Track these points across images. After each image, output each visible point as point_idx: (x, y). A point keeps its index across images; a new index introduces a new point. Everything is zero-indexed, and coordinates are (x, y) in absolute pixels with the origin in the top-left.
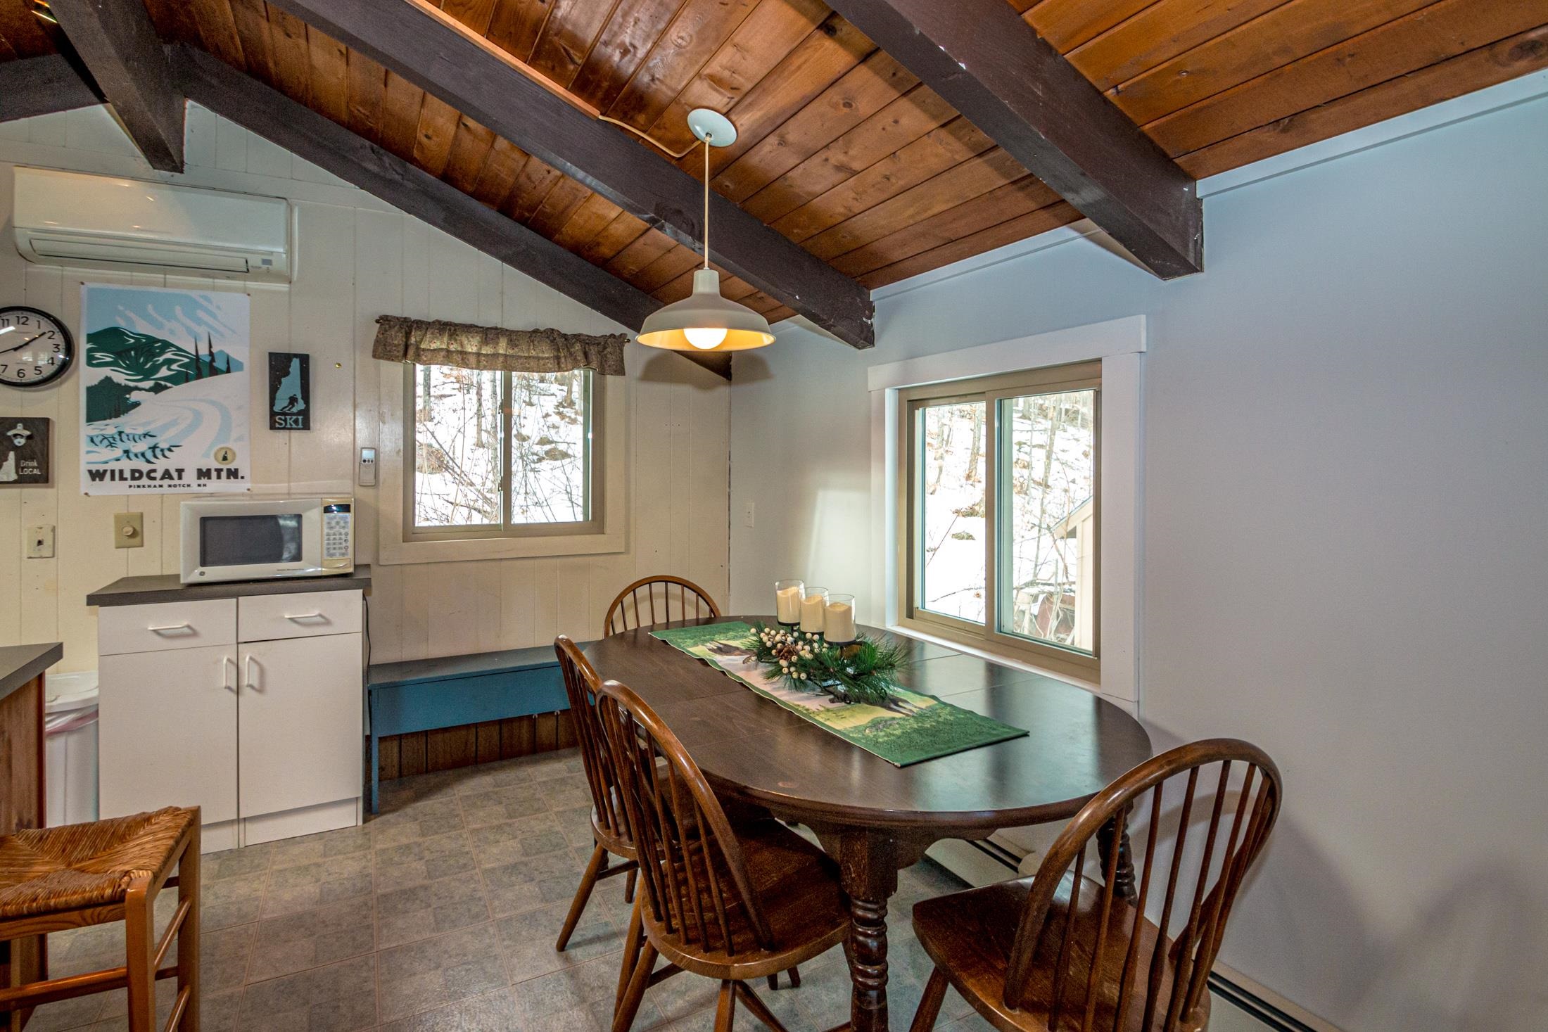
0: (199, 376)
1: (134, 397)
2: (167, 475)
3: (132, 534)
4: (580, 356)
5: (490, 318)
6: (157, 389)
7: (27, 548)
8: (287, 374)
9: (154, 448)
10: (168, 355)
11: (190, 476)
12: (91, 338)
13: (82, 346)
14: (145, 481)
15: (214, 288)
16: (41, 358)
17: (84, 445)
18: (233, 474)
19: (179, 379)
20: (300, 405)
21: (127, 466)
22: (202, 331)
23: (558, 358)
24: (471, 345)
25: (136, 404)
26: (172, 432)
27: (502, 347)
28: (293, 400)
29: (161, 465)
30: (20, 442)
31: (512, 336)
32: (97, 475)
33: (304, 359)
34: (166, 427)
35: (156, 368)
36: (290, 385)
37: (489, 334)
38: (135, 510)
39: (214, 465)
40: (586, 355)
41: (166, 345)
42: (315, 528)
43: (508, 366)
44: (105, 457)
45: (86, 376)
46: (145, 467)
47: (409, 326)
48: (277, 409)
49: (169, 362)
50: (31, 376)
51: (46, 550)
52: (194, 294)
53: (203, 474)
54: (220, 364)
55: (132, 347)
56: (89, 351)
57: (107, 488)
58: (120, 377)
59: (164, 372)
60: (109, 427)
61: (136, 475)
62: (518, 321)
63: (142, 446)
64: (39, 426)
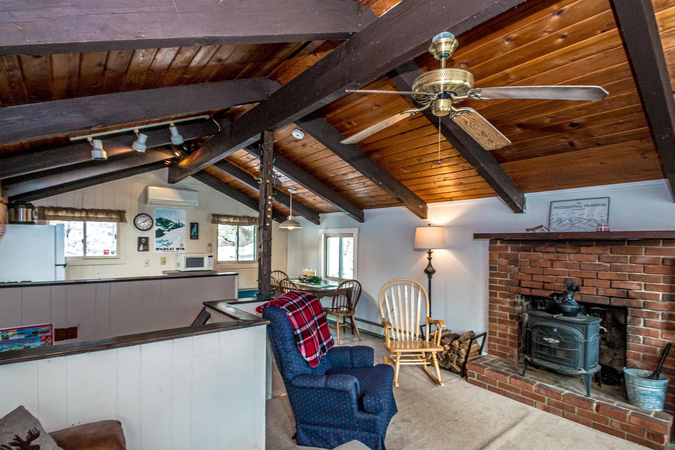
0: (177, 228)
1: (164, 232)
2: (170, 249)
3: (164, 262)
4: (254, 222)
5: (235, 214)
6: (169, 231)
7: (144, 264)
8: (194, 227)
9: (168, 243)
10: (171, 224)
11: (175, 250)
12: (157, 220)
13: (155, 222)
14: (166, 250)
15: (179, 209)
16: (147, 224)
17: (155, 243)
18: (183, 249)
19: (173, 228)
20: (196, 234)
21: (163, 247)
22: (177, 218)
23: (249, 223)
24: (231, 220)
25: (165, 234)
26: (172, 240)
27: (238, 221)
28: (195, 233)
29: (169, 247)
30: (143, 242)
31: (240, 217)
32: (157, 249)
33: (197, 224)
34: (171, 239)
35: (169, 226)
36: (195, 230)
37: (235, 217)
38: (164, 257)
39: (179, 247)
40: (256, 222)
41: (171, 221)
42: (206, 261)
43: (239, 224)
44: (159, 245)
45: (156, 228)
46: (166, 247)
47: (219, 216)
48: (192, 235)
49: (171, 225)
50: (145, 228)
51: (147, 265)
52: (175, 210)
53: (178, 249)
54: (181, 225)
55: (164, 222)
56: (156, 223)
57: (159, 251)
58: (162, 228)
59: (170, 227)
60: (159, 239)
61: (165, 249)
62: (241, 214)
63: (166, 243)
64: (147, 239)
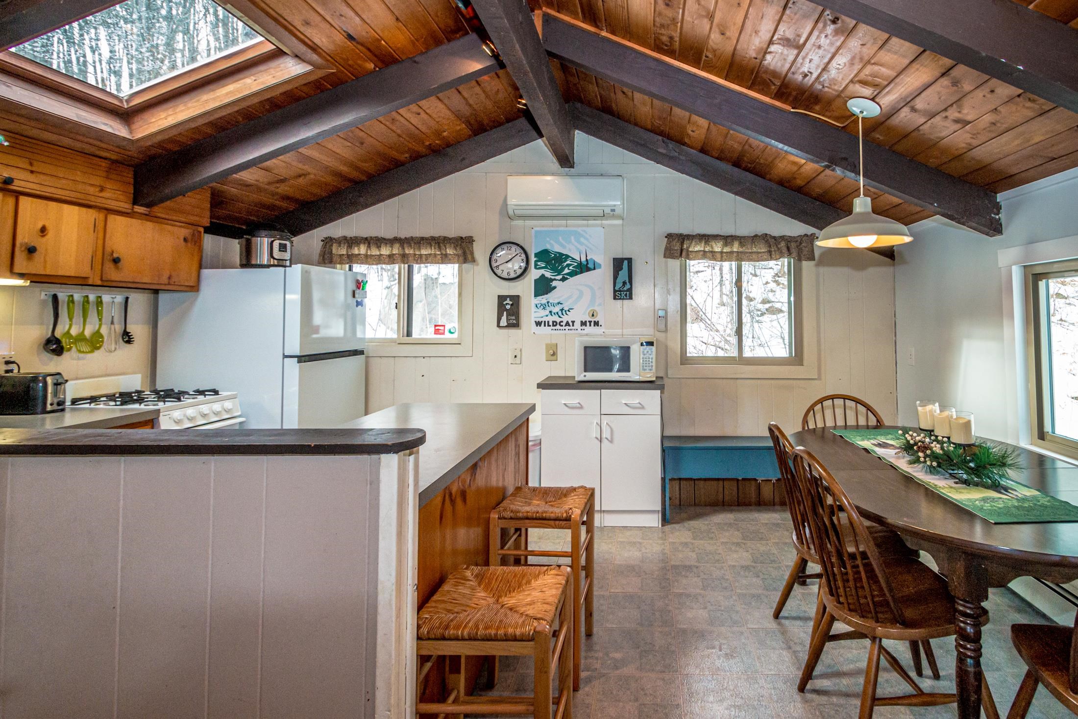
0: (581, 272)
1: (554, 284)
2: (567, 324)
3: (553, 355)
4: (785, 250)
5: (728, 230)
6: (564, 279)
7: (510, 359)
8: (621, 269)
9: (562, 310)
10: (568, 262)
11: (577, 325)
12: (536, 255)
13: (533, 259)
14: (558, 327)
15: (588, 226)
16: (517, 265)
17: (534, 309)
18: (596, 324)
19: (573, 274)
20: (628, 286)
21: (551, 319)
22: (583, 249)
23: (770, 252)
24: (718, 247)
25: (555, 288)
26: (570, 301)
27: (736, 247)
28: (624, 283)
29: (565, 319)
30: (508, 307)
31: (742, 240)
32: (538, 324)
33: (630, 260)
34: (570, 297)
35: (563, 269)
36: (623, 275)
37: (728, 239)
38: (554, 342)
39: (588, 319)
40: (788, 249)
41: (567, 257)
42: (637, 355)
43: (740, 257)
44: (542, 314)
45: (534, 274)
46: (558, 320)
47: (683, 238)
48: (617, 288)
49: (568, 265)
50: (513, 275)
51: (518, 360)
52: (578, 229)
53: (583, 324)
54: (591, 265)
55: (554, 259)
56: (536, 261)
57: (543, 329)
58: (548, 274)
59: (566, 271)
60: (543, 299)
61: (555, 324)
62: (745, 230)
63: (557, 309)
64: (516, 299)
